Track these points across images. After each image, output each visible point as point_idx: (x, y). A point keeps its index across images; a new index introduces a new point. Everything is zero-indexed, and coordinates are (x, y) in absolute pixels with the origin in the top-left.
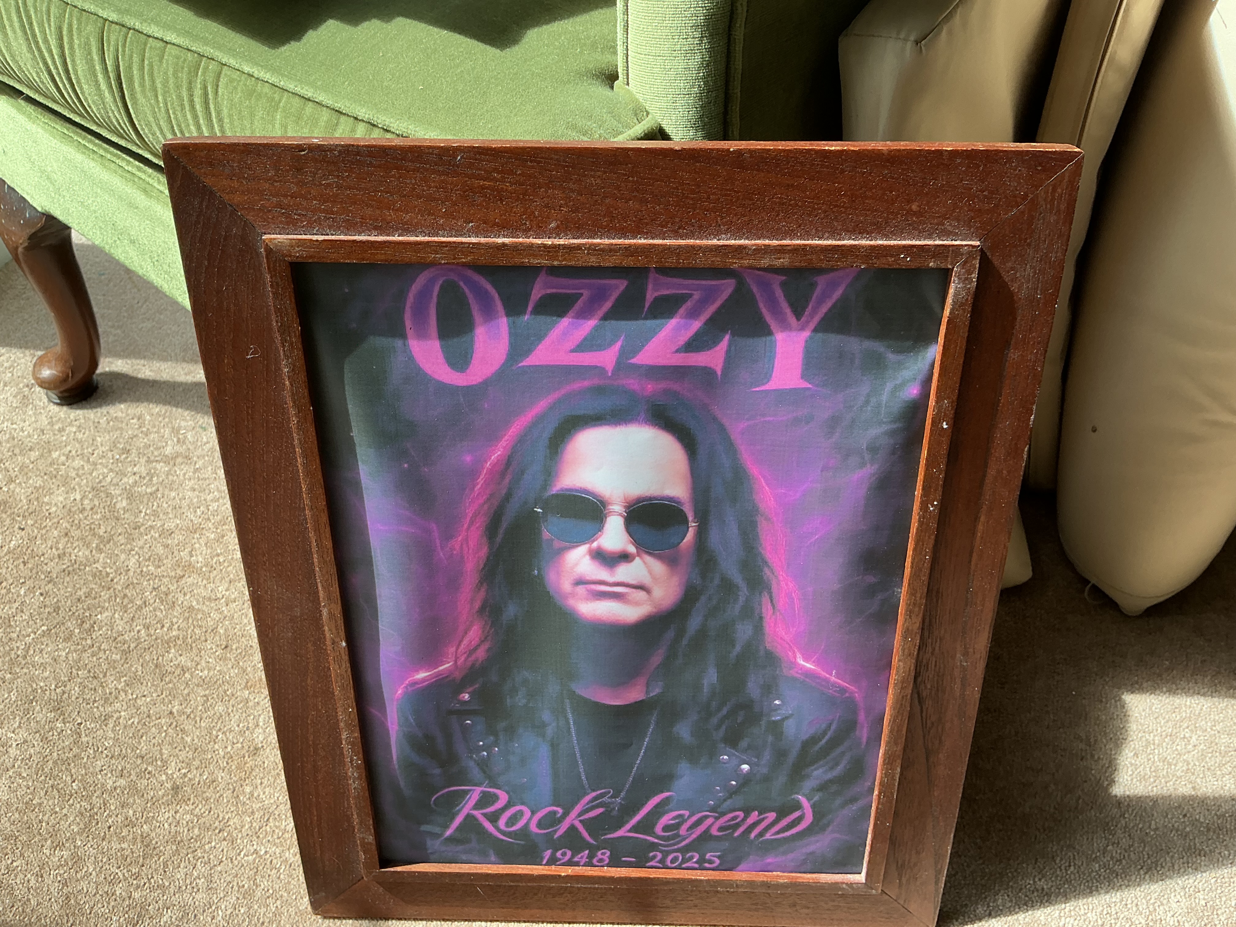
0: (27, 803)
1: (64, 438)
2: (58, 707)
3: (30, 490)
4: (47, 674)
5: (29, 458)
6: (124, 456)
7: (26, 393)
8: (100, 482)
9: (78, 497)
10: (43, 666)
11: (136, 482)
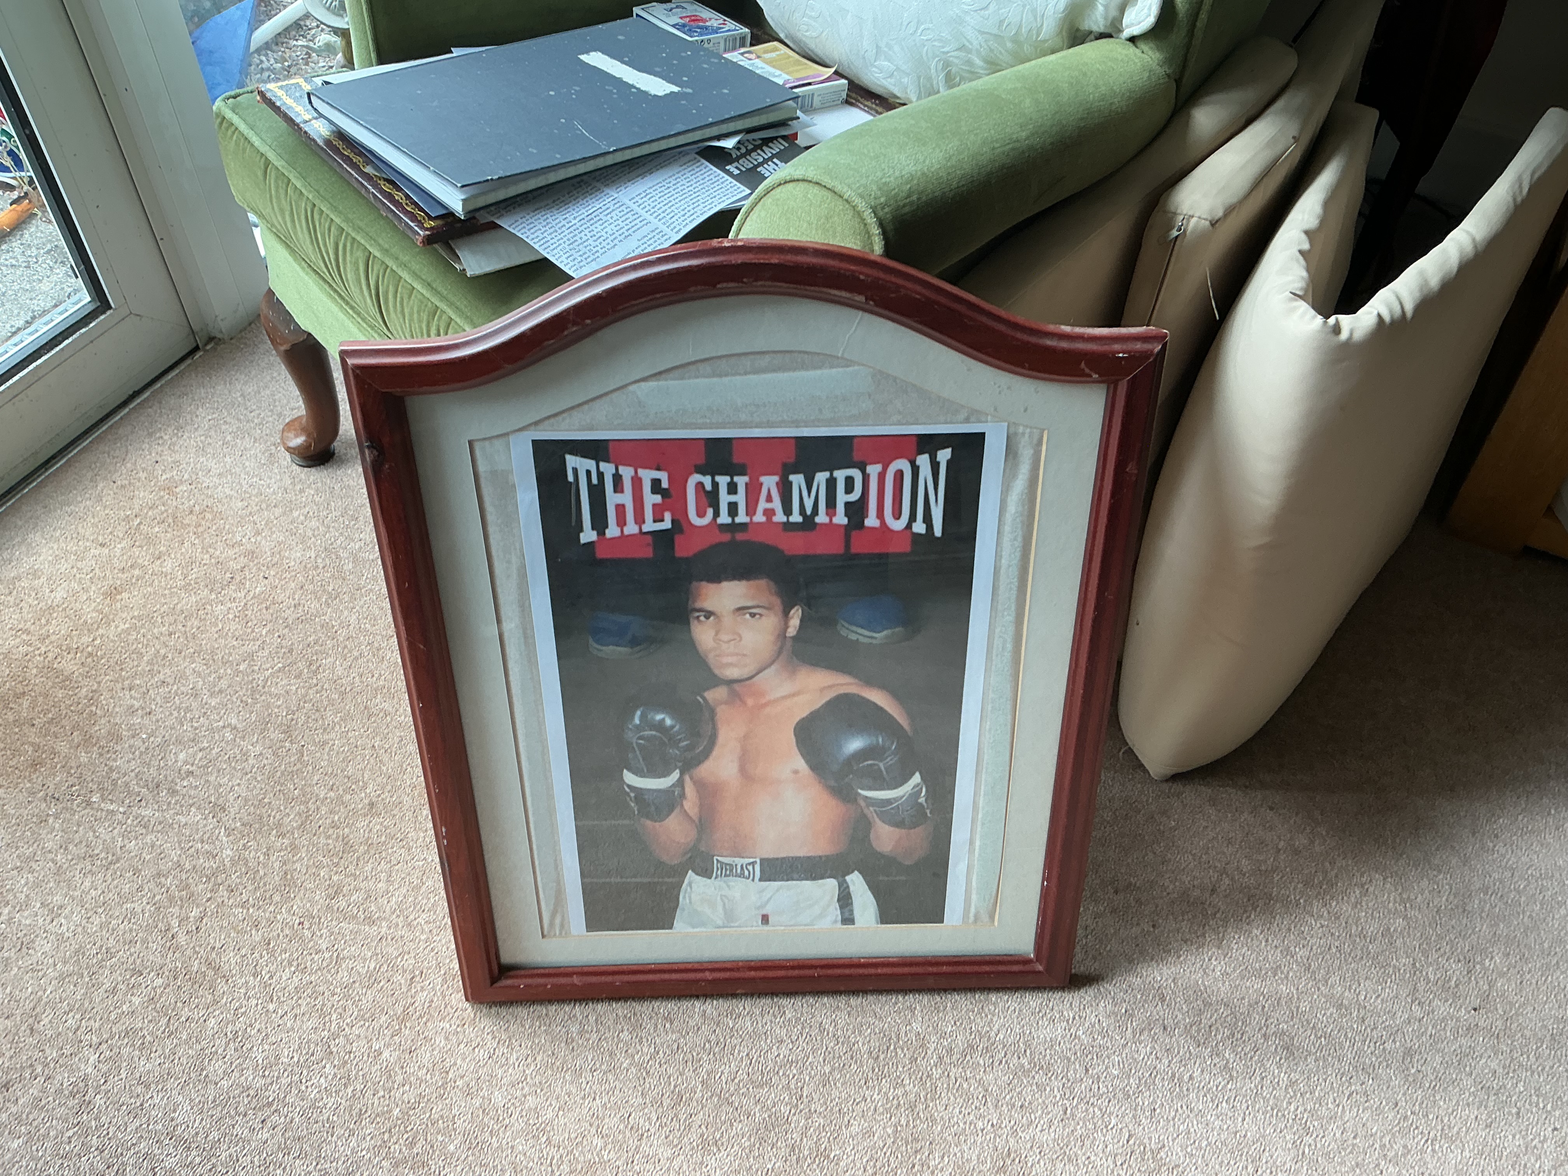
0: (260, 801)
1: (304, 499)
2: (288, 731)
3: (273, 544)
4: (279, 703)
5: (273, 514)
6: (353, 522)
7: (273, 452)
8: (332, 544)
9: (313, 556)
10: (278, 696)
11: (361, 548)
